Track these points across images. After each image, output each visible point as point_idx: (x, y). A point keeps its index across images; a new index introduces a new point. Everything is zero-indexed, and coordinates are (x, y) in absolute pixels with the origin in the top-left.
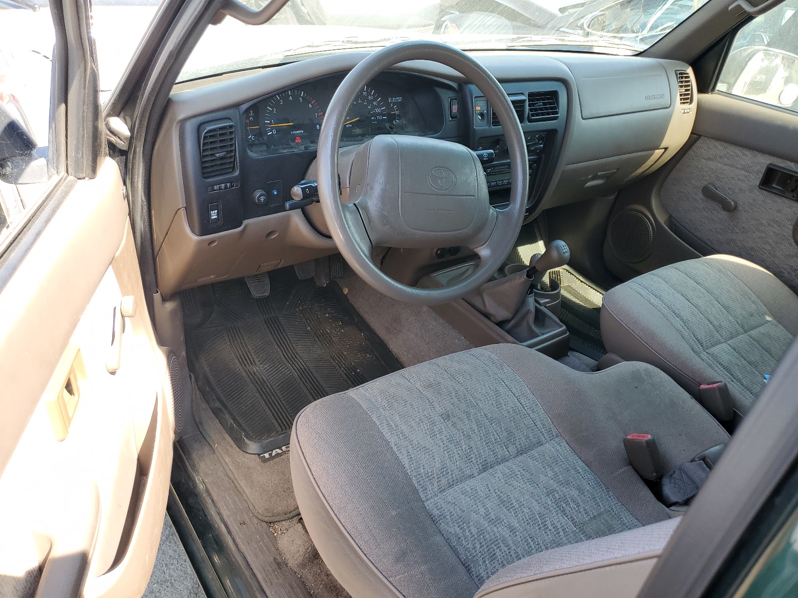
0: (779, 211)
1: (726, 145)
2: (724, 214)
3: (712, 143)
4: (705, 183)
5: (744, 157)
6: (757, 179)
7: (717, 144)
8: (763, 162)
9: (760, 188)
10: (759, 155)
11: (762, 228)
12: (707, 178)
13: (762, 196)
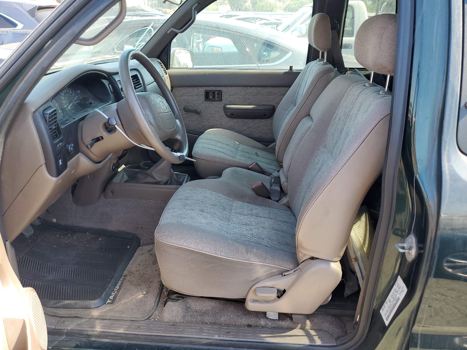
0: (216, 107)
1: (185, 88)
2: (196, 116)
3: (179, 89)
4: (184, 106)
5: (195, 91)
6: (203, 98)
7: (182, 89)
8: (202, 90)
9: (206, 101)
10: (200, 88)
11: (213, 116)
12: (183, 104)
13: (208, 103)
